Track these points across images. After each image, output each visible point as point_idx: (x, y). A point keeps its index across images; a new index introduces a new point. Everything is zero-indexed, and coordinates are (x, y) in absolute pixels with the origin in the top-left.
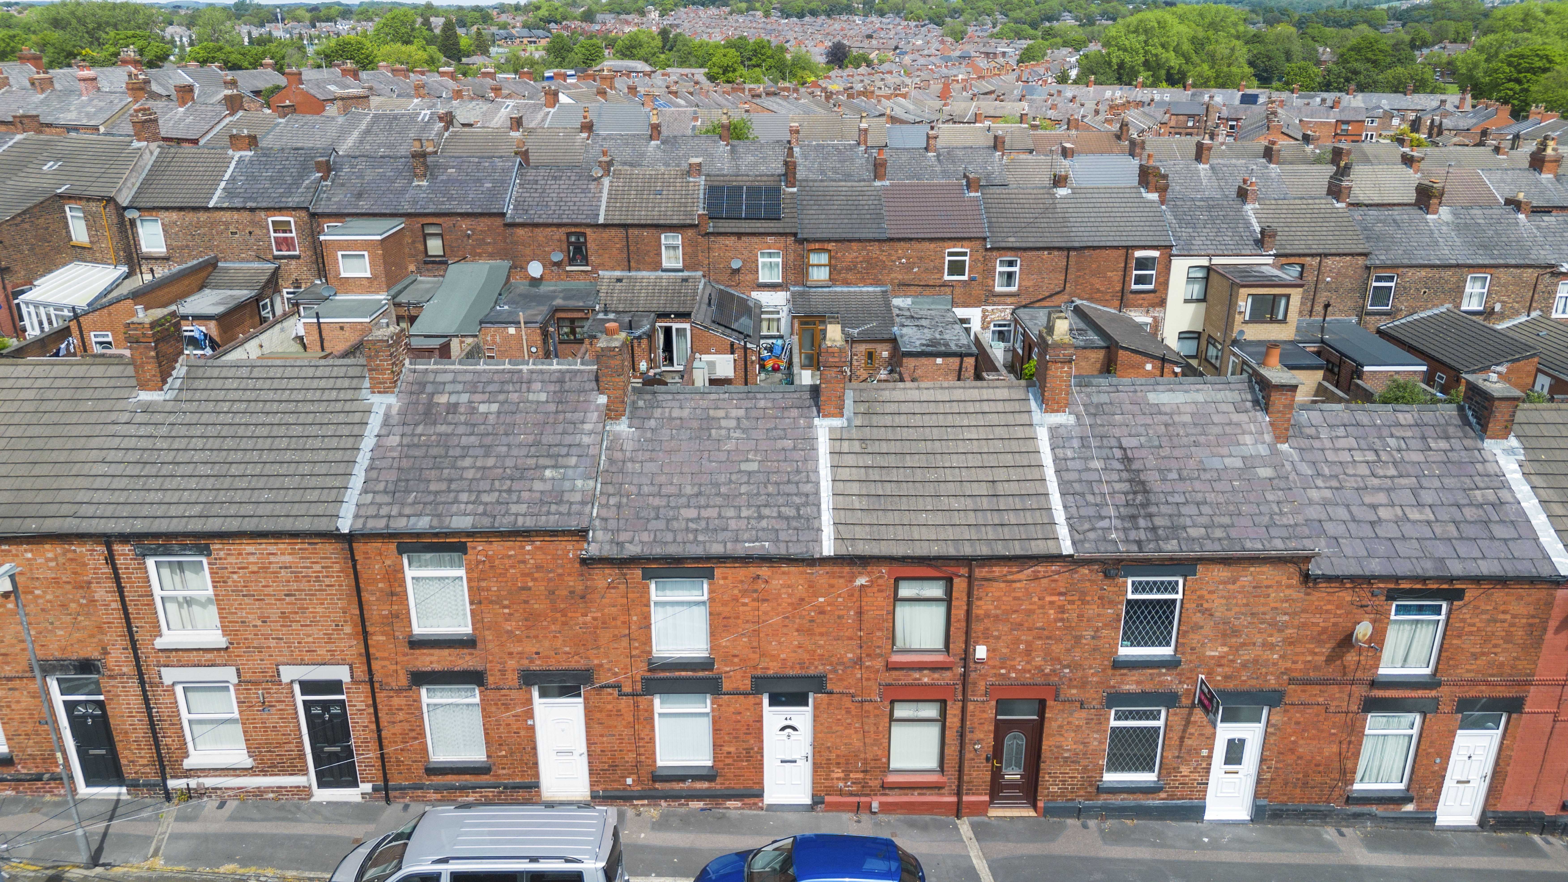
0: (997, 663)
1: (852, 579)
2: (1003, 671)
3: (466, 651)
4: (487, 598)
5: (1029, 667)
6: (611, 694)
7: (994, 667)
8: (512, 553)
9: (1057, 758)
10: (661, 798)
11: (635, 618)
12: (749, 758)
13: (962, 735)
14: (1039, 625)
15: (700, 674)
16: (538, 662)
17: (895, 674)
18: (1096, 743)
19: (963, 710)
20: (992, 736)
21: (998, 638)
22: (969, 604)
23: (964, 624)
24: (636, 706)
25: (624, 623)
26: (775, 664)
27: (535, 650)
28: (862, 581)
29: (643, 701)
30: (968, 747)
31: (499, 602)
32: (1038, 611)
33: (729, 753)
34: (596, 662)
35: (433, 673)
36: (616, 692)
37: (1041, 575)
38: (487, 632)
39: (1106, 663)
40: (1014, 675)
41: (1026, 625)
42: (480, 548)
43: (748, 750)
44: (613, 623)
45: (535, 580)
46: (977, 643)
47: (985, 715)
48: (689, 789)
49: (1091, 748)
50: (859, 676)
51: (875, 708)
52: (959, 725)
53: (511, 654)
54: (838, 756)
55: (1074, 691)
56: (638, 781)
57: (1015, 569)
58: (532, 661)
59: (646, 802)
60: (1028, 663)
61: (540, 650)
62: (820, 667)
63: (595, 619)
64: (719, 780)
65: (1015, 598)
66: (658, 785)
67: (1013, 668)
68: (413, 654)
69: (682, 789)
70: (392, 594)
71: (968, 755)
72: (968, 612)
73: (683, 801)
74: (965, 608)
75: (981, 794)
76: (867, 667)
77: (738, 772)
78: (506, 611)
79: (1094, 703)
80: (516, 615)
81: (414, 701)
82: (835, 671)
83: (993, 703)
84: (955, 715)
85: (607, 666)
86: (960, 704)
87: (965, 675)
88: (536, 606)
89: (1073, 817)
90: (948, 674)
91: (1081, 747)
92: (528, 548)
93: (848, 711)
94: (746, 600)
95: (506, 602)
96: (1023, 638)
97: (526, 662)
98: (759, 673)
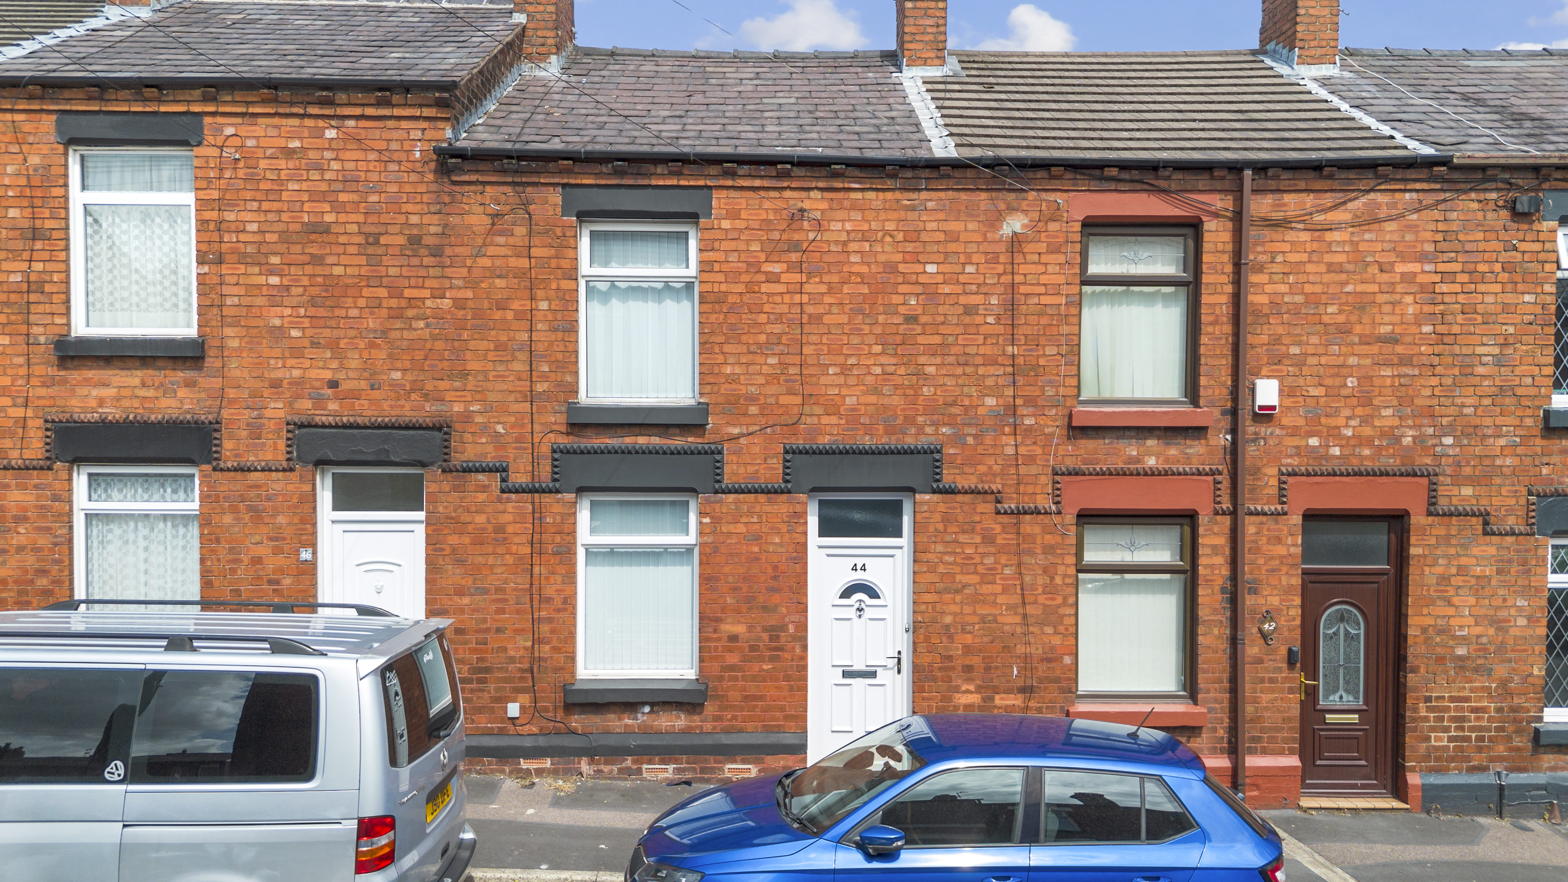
0: (1301, 422)
1: (996, 220)
2: (1314, 441)
3: (180, 375)
4: (234, 252)
5: (1367, 431)
6: (484, 489)
7: (1294, 432)
8: (296, 144)
9: (1440, 660)
10: (580, 752)
11: (544, 305)
12: (776, 649)
13: (1234, 600)
14: (1385, 329)
15: (678, 442)
16: (333, 406)
17: (1088, 445)
18: (1522, 622)
19: (1235, 536)
20: (1298, 601)
21: (1300, 362)
22: (1237, 280)
23: (1228, 329)
24: (538, 515)
25: (519, 316)
26: (834, 420)
27: (328, 375)
28: (1014, 224)
29: (553, 504)
30: (1250, 631)
31: (259, 260)
32: (1381, 298)
33: (734, 638)
34: (457, 408)
35: (105, 426)
36: (494, 482)
37: (1383, 213)
38: (228, 331)
39: (1529, 422)
40: (1336, 451)
41: (1358, 329)
42: (229, 131)
43: (775, 632)
44: (498, 315)
45: (338, 208)
46: (1258, 374)
47: (1281, 550)
48: (646, 730)
49: (1513, 632)
50: (1010, 451)
51: (1046, 530)
52: (1226, 571)
53: (276, 384)
54: (968, 650)
55: (1467, 491)
56: (532, 711)
57: (1328, 199)
58: (319, 401)
59: (547, 763)
60: (1365, 420)
61: (341, 376)
62: (929, 430)
63: (459, 304)
64: (710, 708)
65: (1331, 268)
66: (577, 722)
67: (1334, 433)
68: (64, 381)
69: (628, 732)
70: (35, 234)
71: (1252, 649)
72: (1237, 299)
73: (629, 762)
74: (1229, 289)
75: (1281, 753)
76: (1029, 429)
77: (753, 688)
78: (274, 280)
79: (1511, 521)
80: (295, 291)
81: (56, 498)
82: (958, 439)
83: (1296, 519)
84: (1215, 549)
85: (479, 419)
86: (1227, 520)
87: (1234, 451)
88: (338, 271)
89: (1487, 812)
90: (1196, 449)
91: (1491, 631)
92: (331, 134)
93: (988, 539)
94: (776, 268)
95: (275, 260)
96: (1353, 361)
97: (306, 404)
98: (800, 442)
